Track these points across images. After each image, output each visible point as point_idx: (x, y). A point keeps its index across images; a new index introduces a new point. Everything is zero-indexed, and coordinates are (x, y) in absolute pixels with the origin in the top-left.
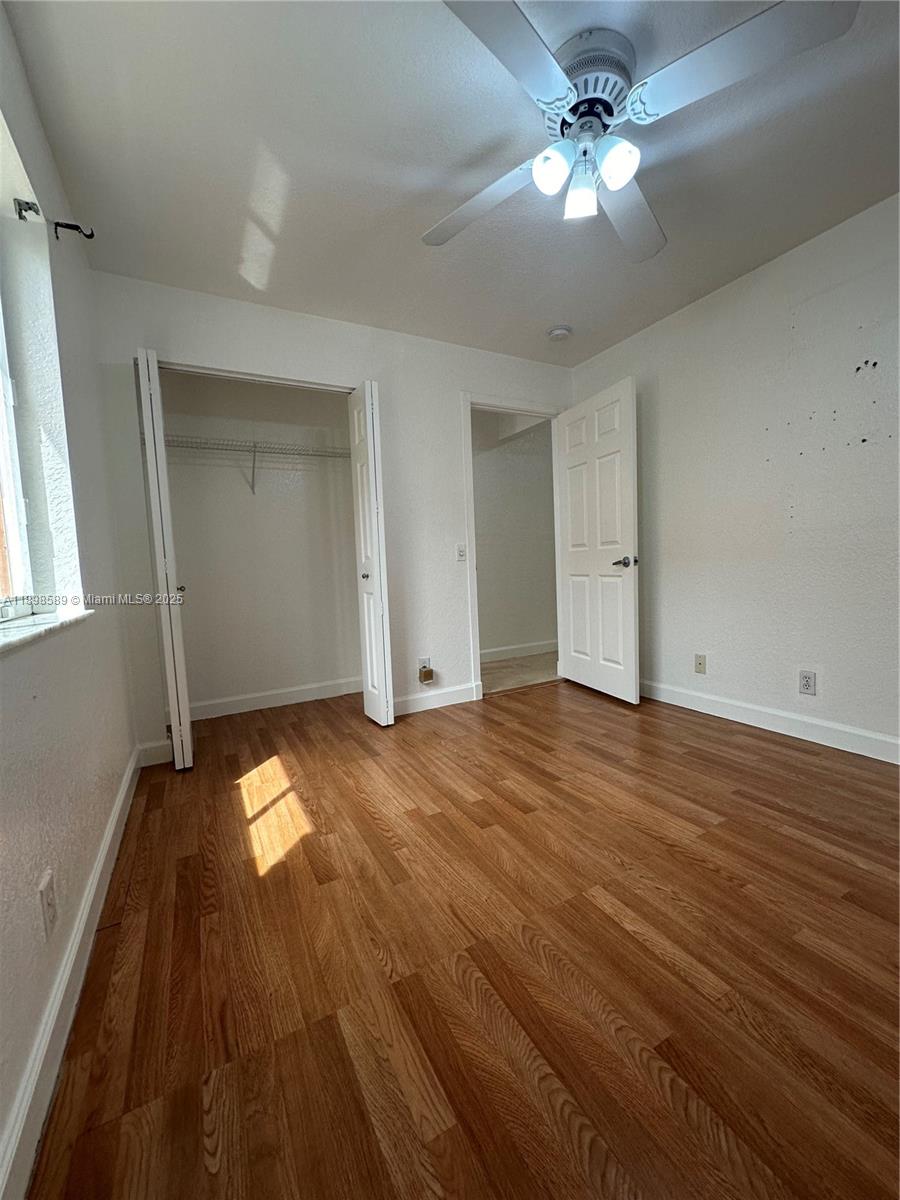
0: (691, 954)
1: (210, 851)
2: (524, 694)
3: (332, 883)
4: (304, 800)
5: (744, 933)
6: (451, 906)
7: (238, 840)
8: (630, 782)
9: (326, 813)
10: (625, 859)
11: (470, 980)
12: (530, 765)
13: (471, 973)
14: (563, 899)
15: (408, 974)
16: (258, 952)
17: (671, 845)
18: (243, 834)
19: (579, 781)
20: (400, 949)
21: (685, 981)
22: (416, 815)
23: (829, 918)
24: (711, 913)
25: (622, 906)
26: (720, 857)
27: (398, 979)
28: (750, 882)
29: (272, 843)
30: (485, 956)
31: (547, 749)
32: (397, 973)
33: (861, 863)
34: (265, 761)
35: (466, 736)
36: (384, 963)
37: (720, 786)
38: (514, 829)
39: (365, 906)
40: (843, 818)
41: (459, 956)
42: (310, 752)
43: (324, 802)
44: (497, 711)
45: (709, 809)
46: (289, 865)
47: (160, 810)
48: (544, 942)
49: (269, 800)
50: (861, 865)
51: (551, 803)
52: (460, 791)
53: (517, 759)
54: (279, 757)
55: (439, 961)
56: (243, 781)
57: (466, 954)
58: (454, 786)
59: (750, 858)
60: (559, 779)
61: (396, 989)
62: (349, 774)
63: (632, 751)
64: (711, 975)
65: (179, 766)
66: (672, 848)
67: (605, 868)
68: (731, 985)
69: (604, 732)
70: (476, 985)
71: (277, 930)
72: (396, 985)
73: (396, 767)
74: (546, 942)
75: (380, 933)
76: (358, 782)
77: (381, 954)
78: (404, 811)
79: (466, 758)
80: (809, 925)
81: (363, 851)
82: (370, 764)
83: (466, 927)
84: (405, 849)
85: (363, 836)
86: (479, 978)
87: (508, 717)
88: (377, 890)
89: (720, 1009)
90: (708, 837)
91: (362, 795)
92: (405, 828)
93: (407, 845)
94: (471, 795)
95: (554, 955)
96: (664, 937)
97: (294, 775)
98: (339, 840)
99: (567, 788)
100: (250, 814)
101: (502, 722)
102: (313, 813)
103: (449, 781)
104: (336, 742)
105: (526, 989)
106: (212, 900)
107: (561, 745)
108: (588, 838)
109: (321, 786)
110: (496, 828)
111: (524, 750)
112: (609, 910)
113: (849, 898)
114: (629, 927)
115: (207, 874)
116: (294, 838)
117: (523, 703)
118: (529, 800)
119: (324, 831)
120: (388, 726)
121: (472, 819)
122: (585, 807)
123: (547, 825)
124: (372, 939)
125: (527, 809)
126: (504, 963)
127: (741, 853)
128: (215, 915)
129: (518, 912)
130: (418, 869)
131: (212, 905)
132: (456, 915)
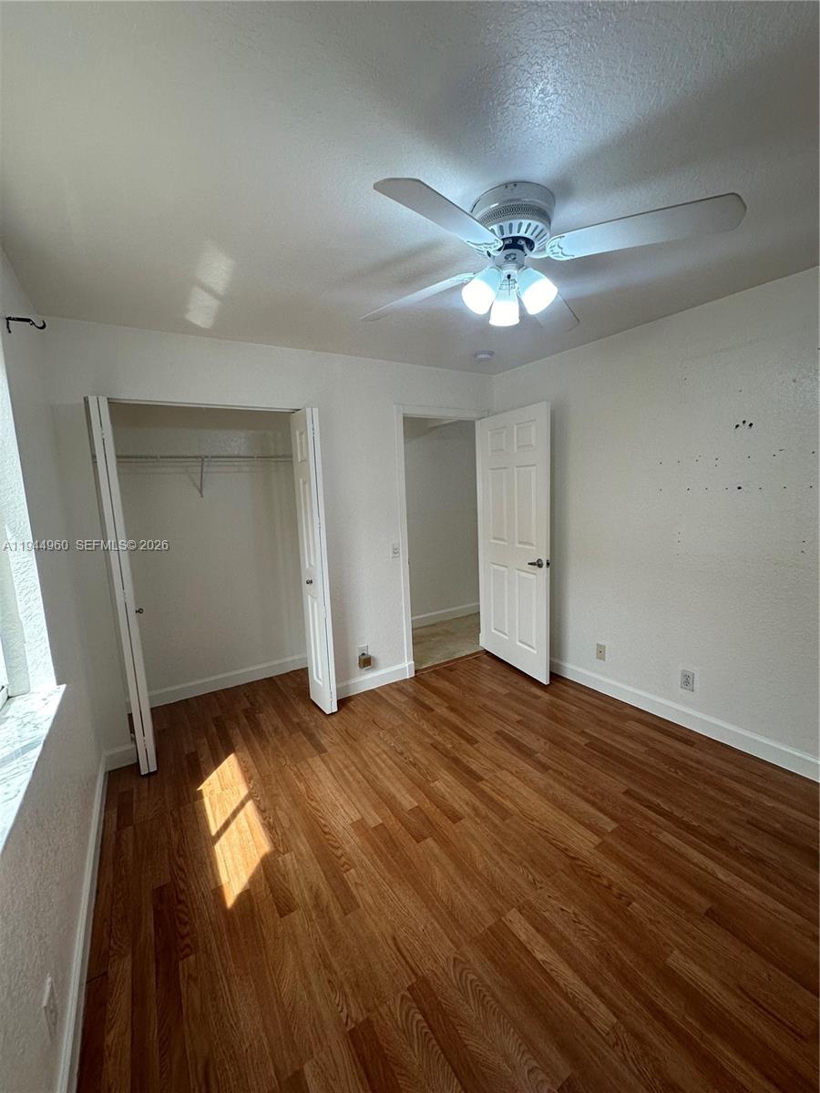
0: (587, 983)
1: (181, 879)
2: (451, 670)
3: (292, 914)
4: (261, 811)
5: (628, 958)
6: (394, 939)
7: (205, 863)
8: (541, 782)
9: (283, 827)
10: (538, 877)
11: (412, 1024)
12: (456, 761)
13: (413, 1016)
14: (487, 926)
15: (361, 1019)
16: (233, 1001)
17: (573, 858)
18: (209, 856)
19: (499, 782)
20: (353, 991)
21: (582, 1014)
22: (360, 826)
23: (694, 938)
24: (604, 936)
25: (534, 931)
26: (612, 872)
27: (353, 1026)
28: (634, 900)
29: (236, 867)
30: (423, 994)
31: (471, 741)
32: (352, 1021)
33: (721, 874)
34: (223, 761)
35: (402, 725)
36: (340, 1008)
37: (615, 784)
38: (444, 842)
39: (321, 942)
40: (709, 821)
41: (403, 997)
42: (263, 748)
43: (280, 814)
44: (428, 692)
45: (606, 814)
46: (253, 894)
47: (131, 827)
48: (471, 977)
49: (230, 812)
50: (720, 876)
51: (475, 809)
52: (398, 796)
53: (445, 754)
54: (236, 755)
55: (386, 1002)
56: (205, 787)
57: (408, 994)
58: (393, 790)
59: (636, 871)
60: (481, 779)
61: (351, 1036)
62: (299, 776)
63: (543, 741)
64: (603, 1007)
65: (144, 771)
66: (575, 863)
67: (520, 887)
68: (617, 1017)
69: (518, 718)
70: (417, 1028)
71: (247, 974)
72: (352, 1032)
73: (342, 767)
74: (474, 977)
75: (336, 973)
76: (308, 787)
77: (338, 998)
78: (351, 822)
79: (402, 754)
80: (678, 946)
81: (316, 874)
82: (317, 762)
83: (407, 962)
84: (352, 871)
85: (316, 855)
86: (420, 1020)
87: (437, 700)
88: (331, 924)
89: (608, 1043)
90: (604, 848)
91: (314, 804)
92: (352, 844)
93: (354, 866)
94: (407, 801)
95: (480, 991)
96: (567, 966)
97: (250, 779)
98: (295, 861)
99: (487, 790)
100: (214, 832)
101: (432, 706)
102: (270, 827)
103: (388, 784)
104: (286, 734)
105: (457, 1031)
106: (188, 941)
107: (482, 735)
108: (506, 852)
109: (276, 792)
110: (429, 840)
111: (452, 743)
112: (523, 937)
113: (710, 913)
114: (540, 957)
115: (179, 907)
116: (255, 860)
117: (451, 682)
118: (457, 807)
119: (281, 850)
120: (332, 714)
121: (408, 829)
122: (504, 813)
123: (473, 838)
124: (329, 981)
125: (455, 818)
126: (439, 1003)
127: (629, 865)
128: (192, 958)
129: (449, 943)
130: (364, 895)
131: (188, 946)
132: (399, 949)
